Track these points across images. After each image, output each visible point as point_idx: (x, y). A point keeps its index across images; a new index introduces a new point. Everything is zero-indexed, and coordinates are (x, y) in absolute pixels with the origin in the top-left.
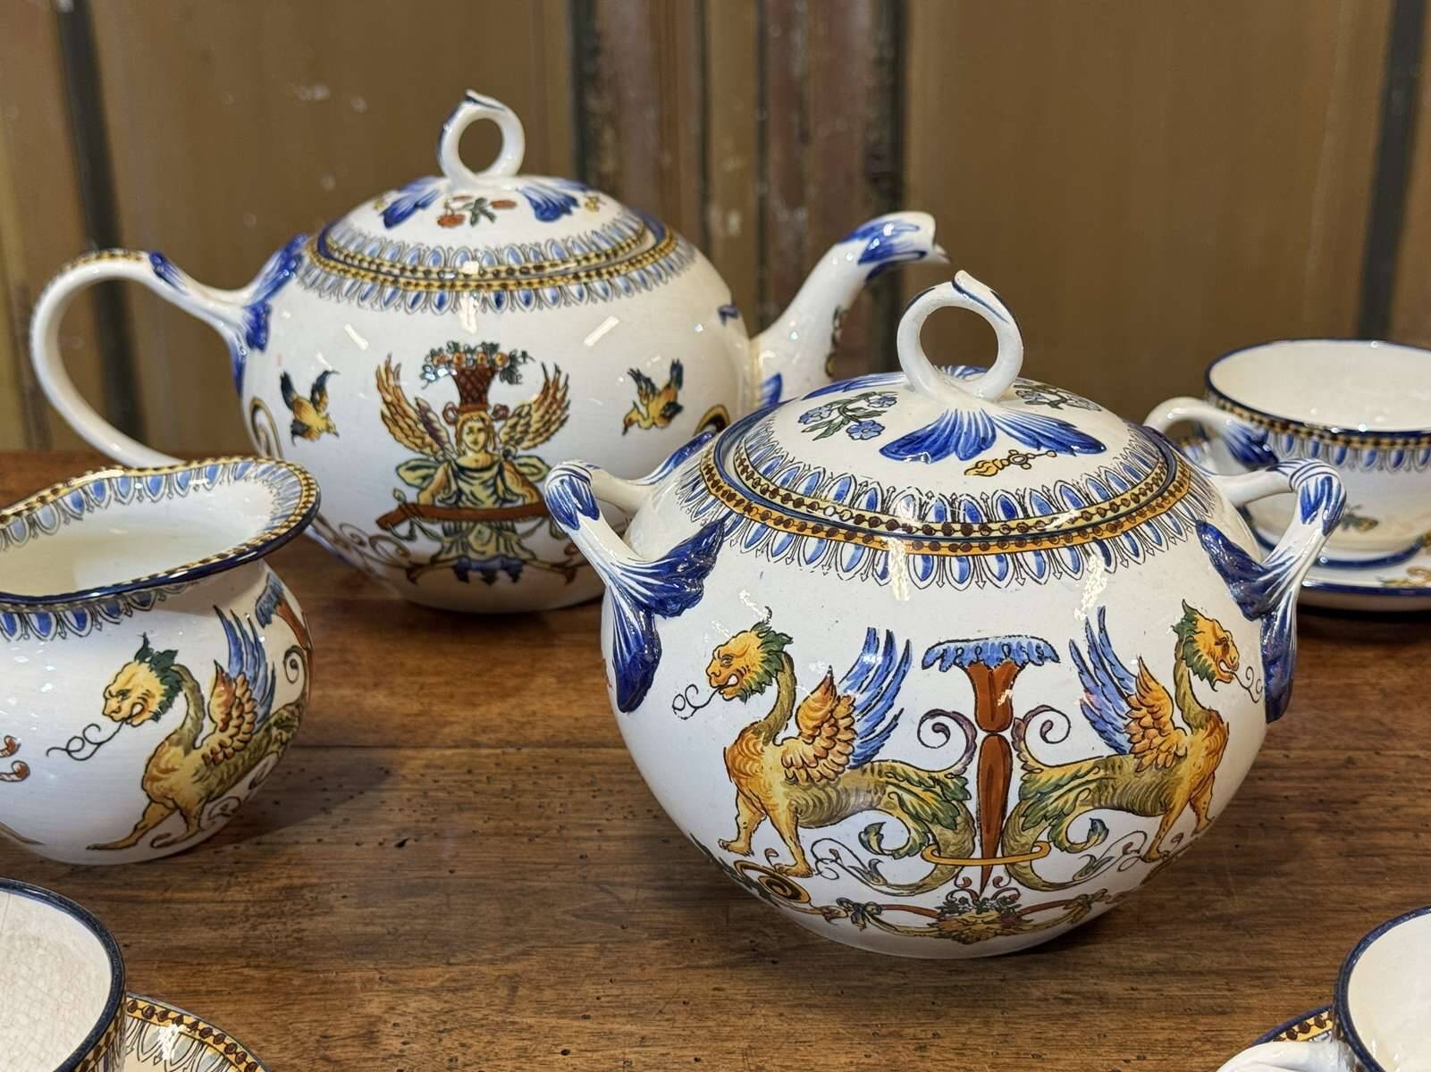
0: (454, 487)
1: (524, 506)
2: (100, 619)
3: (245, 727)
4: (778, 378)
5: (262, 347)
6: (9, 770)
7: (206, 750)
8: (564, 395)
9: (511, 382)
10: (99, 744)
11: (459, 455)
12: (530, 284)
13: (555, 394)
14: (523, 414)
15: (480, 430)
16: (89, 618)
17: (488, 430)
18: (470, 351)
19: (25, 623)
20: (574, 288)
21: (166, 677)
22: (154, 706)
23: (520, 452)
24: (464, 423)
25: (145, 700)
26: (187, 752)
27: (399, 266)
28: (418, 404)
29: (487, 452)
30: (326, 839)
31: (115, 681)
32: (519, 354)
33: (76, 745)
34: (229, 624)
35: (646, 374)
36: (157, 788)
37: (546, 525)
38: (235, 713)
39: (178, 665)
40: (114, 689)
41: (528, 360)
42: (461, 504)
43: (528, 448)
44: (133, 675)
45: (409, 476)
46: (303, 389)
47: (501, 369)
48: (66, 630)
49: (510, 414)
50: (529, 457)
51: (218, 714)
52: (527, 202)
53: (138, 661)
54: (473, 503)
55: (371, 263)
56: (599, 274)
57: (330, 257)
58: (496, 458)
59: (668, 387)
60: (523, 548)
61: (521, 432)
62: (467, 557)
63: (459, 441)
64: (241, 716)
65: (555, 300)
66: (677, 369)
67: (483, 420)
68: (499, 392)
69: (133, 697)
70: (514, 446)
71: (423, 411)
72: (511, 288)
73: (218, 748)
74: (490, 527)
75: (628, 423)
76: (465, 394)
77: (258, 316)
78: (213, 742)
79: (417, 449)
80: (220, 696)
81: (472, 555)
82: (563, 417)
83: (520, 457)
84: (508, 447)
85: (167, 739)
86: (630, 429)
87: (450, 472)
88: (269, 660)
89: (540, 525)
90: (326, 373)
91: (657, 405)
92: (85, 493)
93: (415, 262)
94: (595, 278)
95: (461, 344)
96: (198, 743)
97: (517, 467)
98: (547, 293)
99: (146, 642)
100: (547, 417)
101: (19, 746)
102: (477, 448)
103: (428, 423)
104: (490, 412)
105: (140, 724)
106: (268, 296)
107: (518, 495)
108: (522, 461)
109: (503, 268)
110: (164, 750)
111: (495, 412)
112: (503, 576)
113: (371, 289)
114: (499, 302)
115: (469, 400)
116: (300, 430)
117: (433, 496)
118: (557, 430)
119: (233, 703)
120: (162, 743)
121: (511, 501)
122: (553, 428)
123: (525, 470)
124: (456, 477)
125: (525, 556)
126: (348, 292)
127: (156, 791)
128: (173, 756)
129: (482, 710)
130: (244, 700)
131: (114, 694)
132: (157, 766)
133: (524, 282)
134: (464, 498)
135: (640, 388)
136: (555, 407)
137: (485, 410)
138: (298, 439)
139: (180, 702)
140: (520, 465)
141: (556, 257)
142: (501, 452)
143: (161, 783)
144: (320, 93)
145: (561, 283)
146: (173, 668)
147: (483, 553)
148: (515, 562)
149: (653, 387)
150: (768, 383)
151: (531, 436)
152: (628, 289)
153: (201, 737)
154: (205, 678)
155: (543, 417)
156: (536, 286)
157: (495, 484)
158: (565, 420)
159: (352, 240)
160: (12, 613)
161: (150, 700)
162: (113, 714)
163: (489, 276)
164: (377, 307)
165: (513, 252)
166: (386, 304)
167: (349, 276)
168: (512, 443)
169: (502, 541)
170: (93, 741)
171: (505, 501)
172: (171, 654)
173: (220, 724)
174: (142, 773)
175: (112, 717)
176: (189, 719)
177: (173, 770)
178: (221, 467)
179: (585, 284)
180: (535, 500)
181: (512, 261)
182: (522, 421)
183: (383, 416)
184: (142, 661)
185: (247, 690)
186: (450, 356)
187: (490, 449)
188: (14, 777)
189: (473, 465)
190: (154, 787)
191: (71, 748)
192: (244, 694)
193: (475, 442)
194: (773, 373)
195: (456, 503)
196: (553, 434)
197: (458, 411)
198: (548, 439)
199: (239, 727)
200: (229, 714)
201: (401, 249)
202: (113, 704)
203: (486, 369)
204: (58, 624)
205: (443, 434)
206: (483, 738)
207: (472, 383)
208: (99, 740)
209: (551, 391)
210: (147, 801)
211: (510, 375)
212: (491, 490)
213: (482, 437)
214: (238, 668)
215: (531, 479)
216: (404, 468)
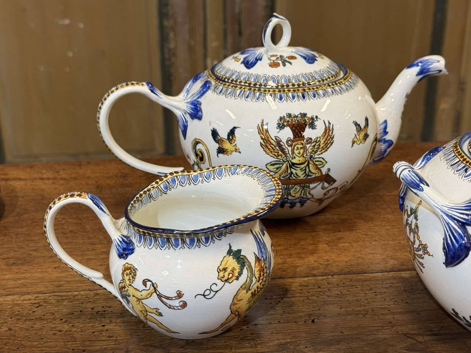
0: (289, 171)
1: (315, 177)
2: (214, 239)
3: (264, 279)
4: (386, 122)
5: (200, 118)
6: (178, 305)
7: (253, 290)
8: (332, 133)
9: (313, 129)
10: (217, 292)
11: (293, 159)
12: (313, 89)
13: (329, 132)
14: (317, 141)
15: (301, 148)
16: (210, 238)
17: (304, 148)
18: (297, 117)
19: (184, 242)
20: (329, 90)
21: (239, 261)
22: (237, 274)
23: (316, 156)
24: (295, 146)
25: (232, 271)
26: (247, 292)
27: (258, 84)
28: (276, 139)
29: (303, 157)
30: (282, 321)
31: (221, 265)
32: (315, 117)
33: (207, 292)
34: (255, 236)
35: (358, 123)
36: (235, 308)
37: (321, 184)
38: (262, 274)
39: (242, 255)
40: (221, 268)
41: (318, 119)
42: (291, 178)
43: (319, 154)
44: (227, 261)
45: (271, 168)
46: (223, 134)
47: (308, 123)
48: (201, 244)
49: (312, 142)
50: (319, 158)
51: (257, 275)
52: (300, 57)
53: (228, 255)
54: (296, 177)
55: (246, 83)
56: (336, 84)
57: (224, 81)
58: (307, 159)
59: (365, 127)
60: (310, 194)
61: (317, 148)
62: (288, 199)
63: (293, 152)
64: (263, 275)
65: (324, 95)
66: (367, 119)
67: (302, 144)
68: (308, 133)
69: (229, 270)
70: (314, 154)
71: (278, 142)
72: (307, 91)
73: (256, 289)
74: (300, 186)
75: (354, 142)
76: (295, 134)
77: (195, 105)
78: (255, 287)
79: (275, 157)
80: (258, 267)
81: (290, 197)
82: (332, 141)
83: (316, 158)
84: (311, 154)
85: (241, 287)
86: (354, 145)
87: (288, 165)
88: (268, 250)
89: (319, 184)
90: (235, 128)
91: (362, 134)
92: (168, 183)
93: (265, 82)
94: (335, 85)
95: (292, 114)
96: (251, 288)
97: (314, 162)
98: (321, 92)
99: (230, 247)
100: (326, 142)
101: (183, 294)
102: (299, 156)
103: (280, 146)
104: (305, 141)
105: (231, 282)
106: (198, 98)
107: (313, 173)
108: (316, 160)
109: (301, 83)
110: (240, 292)
111: (307, 141)
112: (298, 205)
113: (249, 93)
114: (304, 97)
115: (297, 136)
116: (221, 151)
117: (280, 175)
118: (330, 147)
119: (262, 270)
120: (240, 289)
121: (311, 176)
122: (328, 146)
123: (317, 163)
124: (291, 167)
125: (309, 196)
126: (239, 95)
127: (234, 309)
128: (243, 294)
129: (306, 260)
130: (264, 268)
131: (221, 270)
132: (237, 299)
133: (311, 88)
134: (292, 175)
135: (357, 128)
136: (329, 137)
137: (303, 140)
138: (220, 155)
139: (245, 271)
140: (316, 161)
141: (319, 78)
142: (309, 156)
143: (236, 306)
144: (67, 22)
145: (324, 88)
146: (241, 257)
147: (294, 197)
148: (306, 199)
149: (361, 128)
150: (382, 124)
151: (320, 150)
152: (347, 90)
153: (252, 285)
154: (252, 259)
155: (325, 142)
156: (316, 89)
157: (305, 170)
158: (333, 143)
159: (233, 74)
160: (178, 238)
161: (235, 271)
162: (222, 279)
163: (296, 86)
164: (254, 100)
165: (303, 77)
166: (258, 99)
167: (237, 88)
168: (313, 153)
169: (303, 191)
170: (214, 290)
171: (309, 176)
172: (239, 251)
173: (258, 279)
174: (231, 302)
175: (221, 280)
176: (248, 278)
177: (242, 300)
178: (223, 169)
179: (333, 88)
180: (320, 175)
181: (304, 80)
182: (317, 144)
183: (261, 145)
184: (230, 255)
185: (265, 263)
186: (288, 119)
187: (305, 156)
188: (179, 308)
189: (298, 162)
190: (234, 308)
191: (205, 294)
192: (264, 265)
193: (299, 153)
194: (384, 120)
195: (289, 178)
196: (328, 148)
197: (293, 141)
198: (326, 150)
199: (262, 279)
200: (260, 274)
201: (257, 77)
202: (221, 274)
203: (303, 124)
204: (197, 241)
205: (287, 150)
206: (315, 272)
207: (298, 129)
208: (217, 290)
209: (327, 131)
210: (230, 313)
211: (312, 126)
212: (304, 171)
213: (302, 151)
214: (261, 255)
215: (319, 166)
216: (269, 164)
